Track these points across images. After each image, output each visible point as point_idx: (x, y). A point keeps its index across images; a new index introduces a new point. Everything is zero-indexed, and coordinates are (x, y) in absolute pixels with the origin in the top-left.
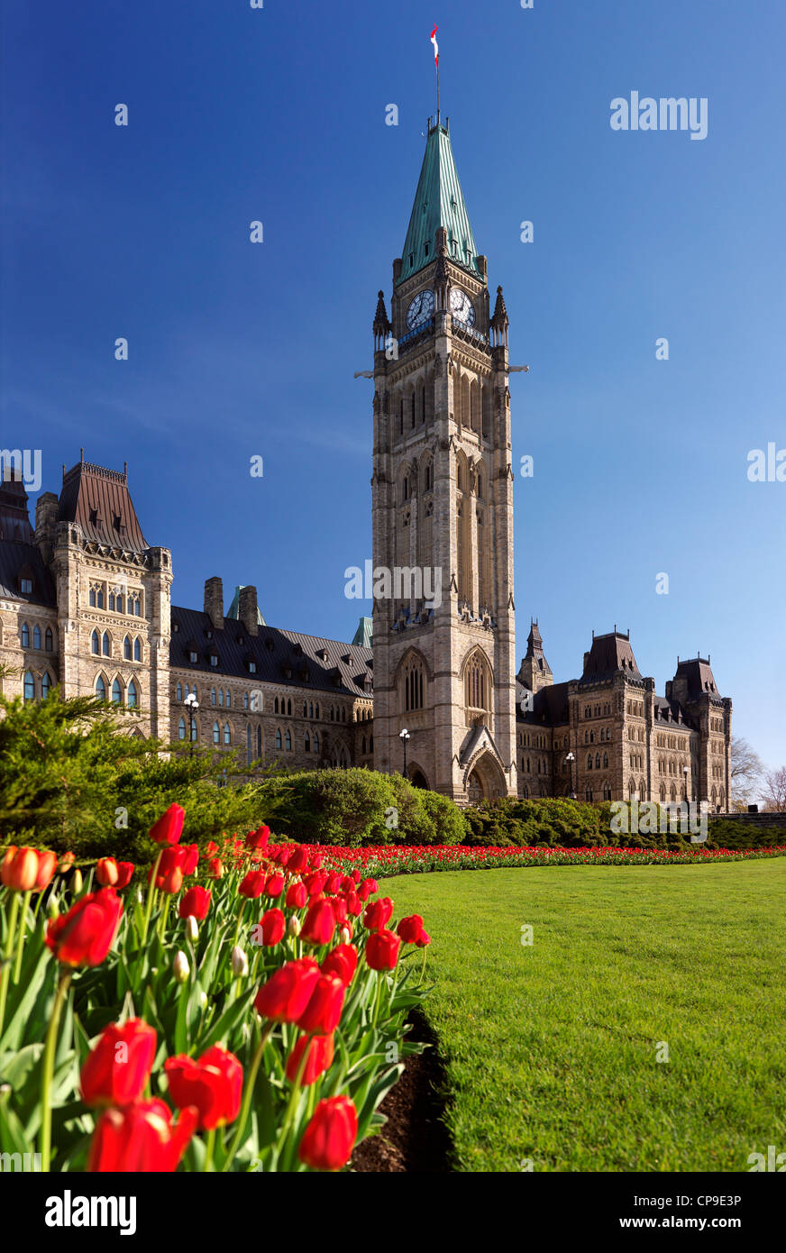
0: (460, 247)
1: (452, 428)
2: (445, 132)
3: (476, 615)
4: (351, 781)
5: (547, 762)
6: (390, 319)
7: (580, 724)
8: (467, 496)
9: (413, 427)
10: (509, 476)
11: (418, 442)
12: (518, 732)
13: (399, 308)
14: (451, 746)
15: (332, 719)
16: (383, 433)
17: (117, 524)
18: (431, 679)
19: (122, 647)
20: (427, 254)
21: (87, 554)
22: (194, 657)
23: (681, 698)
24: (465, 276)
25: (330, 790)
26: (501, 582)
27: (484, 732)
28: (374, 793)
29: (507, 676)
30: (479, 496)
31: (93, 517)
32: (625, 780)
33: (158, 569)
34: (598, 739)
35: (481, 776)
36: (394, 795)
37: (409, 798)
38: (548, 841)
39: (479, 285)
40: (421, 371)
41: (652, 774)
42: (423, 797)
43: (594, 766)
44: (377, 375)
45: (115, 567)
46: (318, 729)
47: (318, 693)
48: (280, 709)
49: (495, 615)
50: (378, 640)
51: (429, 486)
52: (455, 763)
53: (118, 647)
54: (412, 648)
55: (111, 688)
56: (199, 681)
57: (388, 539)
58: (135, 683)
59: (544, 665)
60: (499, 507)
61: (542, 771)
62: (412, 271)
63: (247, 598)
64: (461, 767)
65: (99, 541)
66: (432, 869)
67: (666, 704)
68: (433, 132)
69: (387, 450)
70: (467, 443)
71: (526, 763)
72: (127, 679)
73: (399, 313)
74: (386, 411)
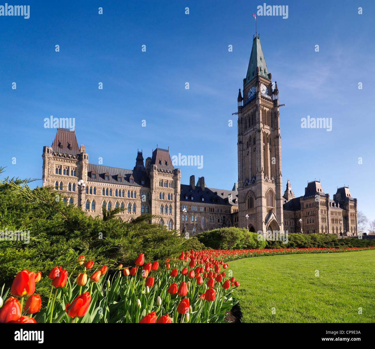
0: (263, 72)
1: (261, 125)
2: (258, 38)
3: (270, 179)
4: (230, 231)
5: (293, 222)
6: (242, 96)
7: (304, 210)
8: (266, 145)
9: (250, 127)
10: (280, 137)
11: (251, 131)
12: (284, 213)
13: (245, 93)
14: (262, 218)
15: (226, 212)
16: (241, 130)
17: (166, 163)
18: (256, 199)
19: (167, 197)
20: (253, 76)
21: (158, 172)
22: (187, 198)
23: (339, 199)
24: (265, 80)
25: (224, 234)
26: (277, 169)
27: (273, 214)
28: (237, 234)
29: (280, 196)
30: (270, 144)
31: (160, 162)
32: (320, 226)
33: (177, 175)
34: (310, 214)
35: (272, 227)
36: (243, 234)
37: (248, 235)
38: (293, 246)
39: (269, 82)
40: (252, 110)
41: (329, 224)
42: (252, 235)
43: (309, 222)
44: (238, 113)
45: (166, 175)
46: (222, 216)
47: (222, 205)
48: (211, 211)
49: (276, 179)
50: (240, 189)
51: (254, 143)
52: (264, 224)
53: (166, 196)
54: (250, 190)
55: (164, 208)
56: (188, 204)
57: (243, 160)
58: (171, 206)
59: (292, 192)
60: (276, 146)
61: (292, 225)
62: (249, 81)
63: (202, 180)
64: (266, 225)
65: (161, 168)
66: (255, 256)
67: (334, 202)
68: (255, 40)
69: (242, 134)
70: (266, 129)
71: (286, 222)
72: (169, 205)
73: (245, 94)
74: (242, 123)
